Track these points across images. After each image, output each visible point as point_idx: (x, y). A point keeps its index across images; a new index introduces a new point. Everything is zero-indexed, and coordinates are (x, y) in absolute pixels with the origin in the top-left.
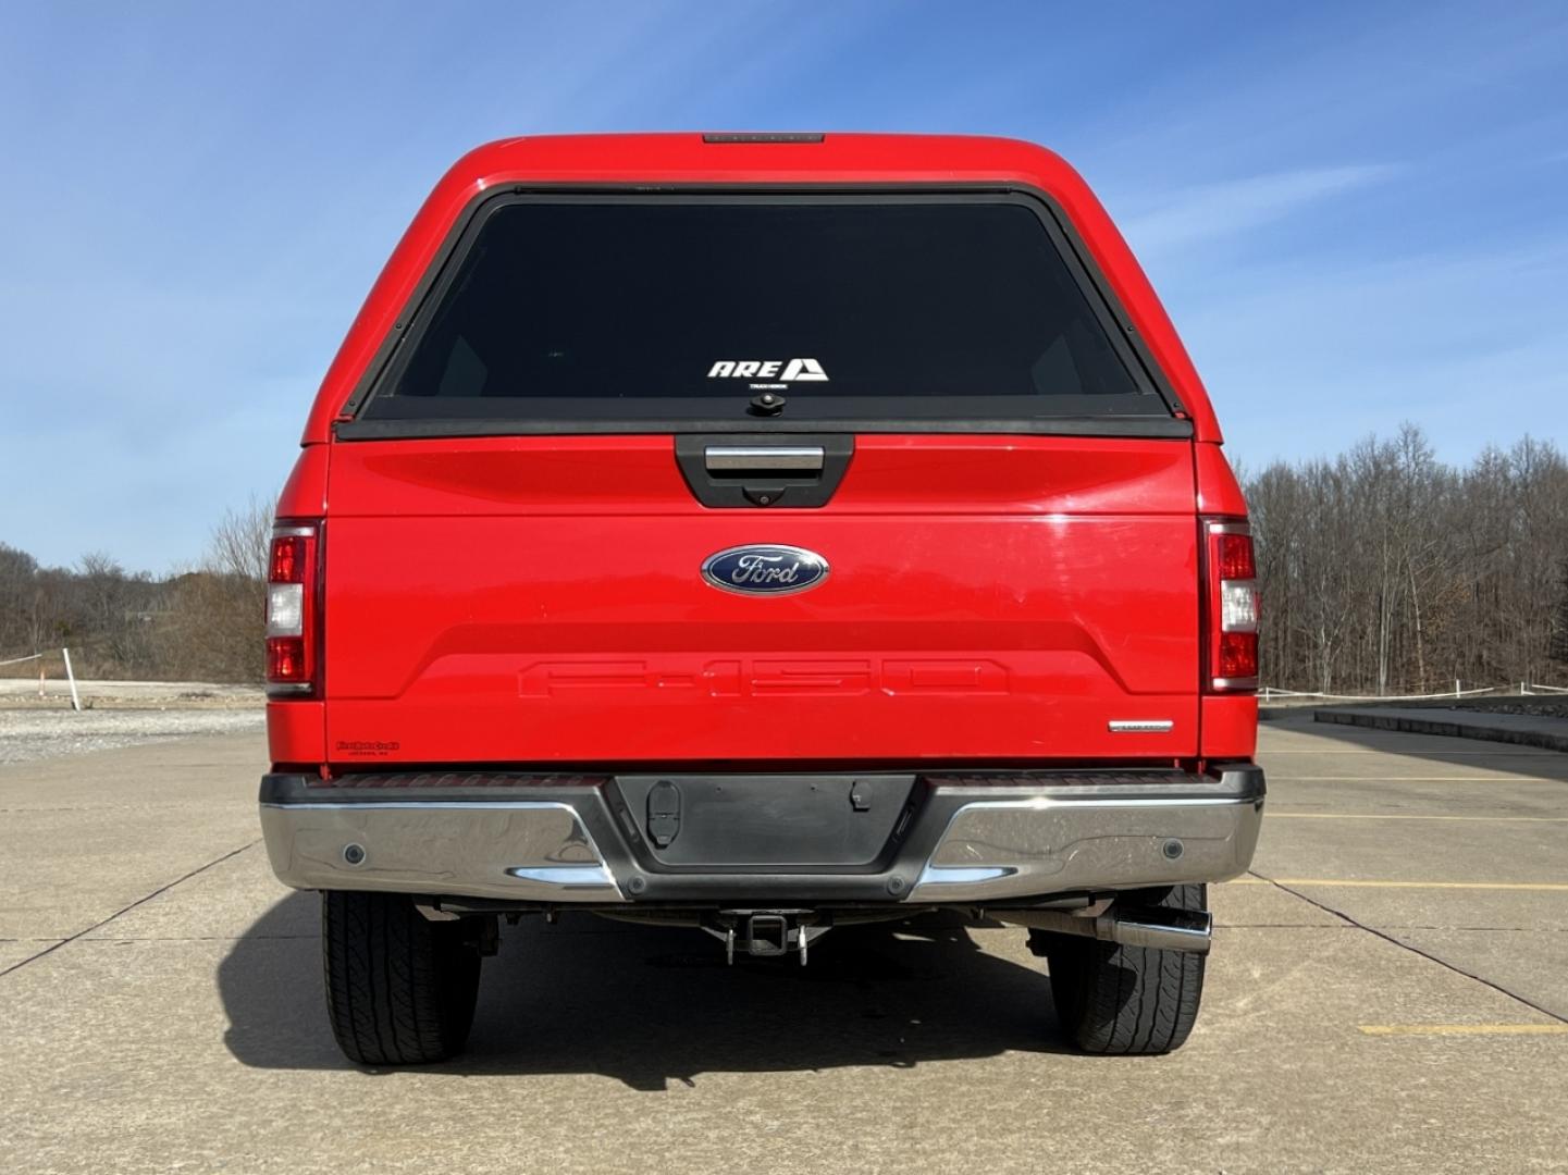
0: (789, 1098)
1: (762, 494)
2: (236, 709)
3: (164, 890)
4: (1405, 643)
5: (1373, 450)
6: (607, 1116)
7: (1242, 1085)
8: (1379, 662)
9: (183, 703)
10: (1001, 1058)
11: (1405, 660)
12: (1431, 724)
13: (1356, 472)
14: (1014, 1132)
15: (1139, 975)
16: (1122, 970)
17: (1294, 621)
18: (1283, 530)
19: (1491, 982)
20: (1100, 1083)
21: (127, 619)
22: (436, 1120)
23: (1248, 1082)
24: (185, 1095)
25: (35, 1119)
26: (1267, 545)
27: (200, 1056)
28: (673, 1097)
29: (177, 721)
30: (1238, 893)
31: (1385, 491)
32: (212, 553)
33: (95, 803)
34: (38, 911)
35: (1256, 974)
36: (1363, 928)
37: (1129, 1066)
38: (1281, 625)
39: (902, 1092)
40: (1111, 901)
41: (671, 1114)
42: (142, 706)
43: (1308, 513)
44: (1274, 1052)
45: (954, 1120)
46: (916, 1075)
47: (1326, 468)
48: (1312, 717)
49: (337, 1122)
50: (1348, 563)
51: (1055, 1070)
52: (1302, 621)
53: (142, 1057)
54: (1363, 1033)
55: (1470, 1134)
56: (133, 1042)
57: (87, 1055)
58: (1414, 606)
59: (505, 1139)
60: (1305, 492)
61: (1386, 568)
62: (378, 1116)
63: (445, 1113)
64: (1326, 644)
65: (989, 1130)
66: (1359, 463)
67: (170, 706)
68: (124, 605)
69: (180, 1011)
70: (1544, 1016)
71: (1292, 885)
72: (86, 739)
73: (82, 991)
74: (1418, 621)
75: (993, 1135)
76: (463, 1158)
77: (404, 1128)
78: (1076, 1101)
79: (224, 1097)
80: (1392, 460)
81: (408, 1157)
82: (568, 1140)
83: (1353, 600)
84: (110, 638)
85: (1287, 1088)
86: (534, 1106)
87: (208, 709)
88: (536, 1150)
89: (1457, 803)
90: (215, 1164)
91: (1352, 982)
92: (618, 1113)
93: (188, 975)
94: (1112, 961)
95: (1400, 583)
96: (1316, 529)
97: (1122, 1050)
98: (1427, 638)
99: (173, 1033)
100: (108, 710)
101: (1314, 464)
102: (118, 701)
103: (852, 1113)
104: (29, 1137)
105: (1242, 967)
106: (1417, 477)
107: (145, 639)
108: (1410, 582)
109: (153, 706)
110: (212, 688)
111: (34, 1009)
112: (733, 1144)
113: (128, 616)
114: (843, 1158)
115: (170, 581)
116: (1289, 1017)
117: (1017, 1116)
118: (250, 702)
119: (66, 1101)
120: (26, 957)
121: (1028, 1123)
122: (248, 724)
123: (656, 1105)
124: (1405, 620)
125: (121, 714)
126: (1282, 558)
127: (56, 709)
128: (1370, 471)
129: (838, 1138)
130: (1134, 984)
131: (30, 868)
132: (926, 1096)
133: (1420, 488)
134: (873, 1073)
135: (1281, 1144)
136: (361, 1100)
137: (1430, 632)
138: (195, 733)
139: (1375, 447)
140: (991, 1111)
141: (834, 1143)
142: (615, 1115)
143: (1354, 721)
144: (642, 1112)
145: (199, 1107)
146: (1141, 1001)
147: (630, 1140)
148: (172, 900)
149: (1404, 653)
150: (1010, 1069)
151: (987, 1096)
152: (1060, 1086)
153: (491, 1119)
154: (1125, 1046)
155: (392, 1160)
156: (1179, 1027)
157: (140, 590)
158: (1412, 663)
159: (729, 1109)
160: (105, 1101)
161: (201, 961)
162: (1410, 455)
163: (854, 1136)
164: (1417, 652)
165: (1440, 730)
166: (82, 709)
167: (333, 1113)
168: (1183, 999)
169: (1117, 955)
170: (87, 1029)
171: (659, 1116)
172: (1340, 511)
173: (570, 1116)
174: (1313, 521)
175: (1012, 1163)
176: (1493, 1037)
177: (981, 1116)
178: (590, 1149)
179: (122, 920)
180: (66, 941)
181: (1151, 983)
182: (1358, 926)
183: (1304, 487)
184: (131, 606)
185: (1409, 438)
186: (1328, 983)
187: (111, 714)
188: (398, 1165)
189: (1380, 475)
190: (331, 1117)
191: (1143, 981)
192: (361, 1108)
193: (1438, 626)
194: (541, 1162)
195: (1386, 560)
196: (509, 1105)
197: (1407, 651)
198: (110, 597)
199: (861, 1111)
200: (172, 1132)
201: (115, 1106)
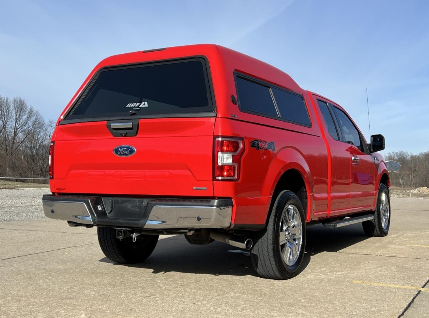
1: (123, 134)
15: (258, 256)
40: (194, 231)
146: (261, 263)
156: (275, 272)
191: (260, 258)
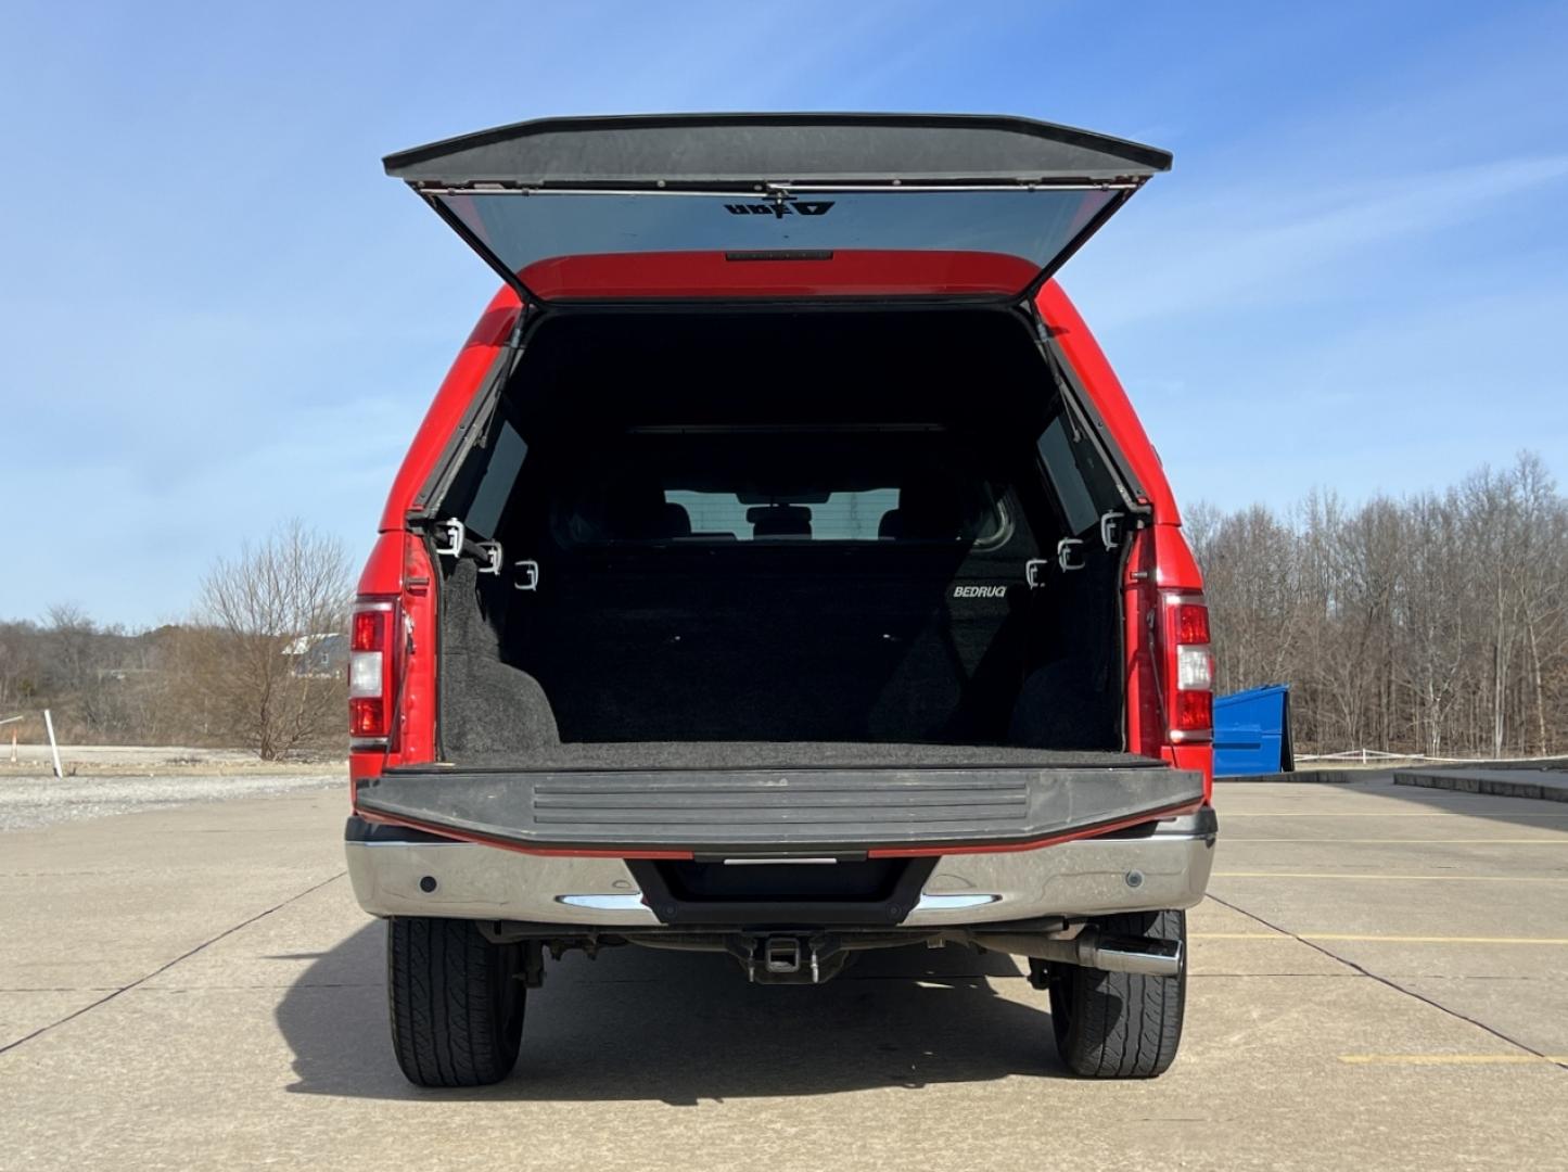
0: (807, 1111)
2: (231, 775)
3: (204, 946)
4: (1523, 698)
5: (1487, 483)
6: (644, 1124)
7: (1218, 1101)
8: (1495, 721)
9: (171, 768)
10: (1003, 1081)
11: (1524, 717)
12: (1514, 786)
13: (1467, 507)
14: (1005, 1136)
15: (1124, 1001)
16: (1109, 997)
17: (1399, 674)
18: (1386, 572)
19: (1480, 1022)
20: (1089, 1099)
21: (100, 677)
22: (492, 1128)
23: (1224, 1100)
24: (264, 1110)
25: (136, 1128)
26: (1368, 589)
27: (271, 1081)
28: (703, 1111)
29: (170, 788)
30: (1258, 947)
31: (1500, 528)
32: (201, 605)
33: (116, 868)
34: (88, 964)
35: (1255, 1015)
36: (1372, 976)
37: (1118, 1087)
38: (1384, 679)
39: (909, 1107)
40: (1083, 926)
41: (701, 1123)
42: (128, 773)
43: (1414, 553)
44: (1255, 1077)
45: (953, 1128)
46: (923, 1094)
47: (1433, 501)
48: (1392, 780)
49: (405, 1130)
50: (1458, 609)
51: (1050, 1090)
52: (1407, 675)
53: (219, 1082)
54: (1342, 1062)
55: (1412, 1137)
56: (207, 1071)
57: (168, 1080)
58: (1533, 657)
59: (556, 1142)
60: (1411, 530)
61: (1501, 615)
62: (440, 1125)
63: (498, 1123)
64: (1435, 700)
65: (983, 1135)
66: (1471, 497)
67: (159, 772)
68: (96, 661)
69: (245, 1047)
70: (1516, 1049)
71: (1314, 940)
72: (81, 807)
73: (149, 1031)
74: (1538, 674)
75: (986, 1138)
76: (519, 1155)
77: (464, 1134)
78: (1065, 1113)
79: (300, 1112)
80: (1508, 493)
81: (470, 1154)
82: (611, 1142)
83: (1465, 650)
84: (81, 699)
85: (1258, 1103)
86: (579, 1117)
87: (201, 776)
88: (583, 1149)
89: (1513, 864)
90: (303, 1160)
91: (1346, 1021)
92: (654, 1122)
93: (246, 1018)
94: (1100, 989)
95: (1517, 632)
96: (1423, 571)
97: (1113, 1074)
98: (1549, 694)
99: (244, 1064)
100: (93, 776)
101: (1420, 498)
102: (102, 767)
103: (863, 1122)
104: (134, 1141)
105: (1244, 1009)
106: (1536, 512)
107: (120, 699)
108: (1529, 630)
109: (141, 773)
110: (202, 753)
111: (109, 1046)
112: (755, 1144)
113: (101, 673)
114: (851, 1154)
115: (145, 634)
116: (1277, 1049)
117: (1009, 1124)
118: (245, 767)
119: (159, 1115)
120: (87, 1003)
121: (1018, 1129)
122: (246, 791)
123: (687, 1117)
124: (1524, 673)
125: (108, 781)
126: (1384, 604)
127: (38, 776)
128: (1482, 505)
129: (849, 1140)
130: (1120, 1011)
131: (70, 927)
132: (929, 1110)
133: (1539, 525)
134: (885, 1093)
135: (1240, 1145)
136: (424, 1113)
137: (1552, 687)
138: (192, 800)
139: (1489, 480)
140: (988, 1121)
141: (844, 1144)
142: (651, 1124)
143: (1435, 783)
144: (674, 1122)
145: (280, 1119)
146: (1127, 1025)
147: (665, 1141)
148: (216, 954)
149: (1523, 709)
150: (1009, 1090)
151: (985, 1110)
152: (1053, 1101)
153: (541, 1127)
154: (1114, 1068)
155: (457, 1156)
156: (1163, 1051)
157: (112, 646)
158: (1532, 721)
159: (752, 1119)
160: (194, 1116)
161: (255, 1007)
162: (1529, 488)
163: (862, 1138)
164: (1537, 708)
165: (1522, 792)
166: (64, 776)
167: (400, 1123)
168: (1165, 1023)
169: (1104, 983)
170: (163, 1060)
171: (691, 1125)
172: (1450, 550)
173: (611, 1125)
174: (1419, 562)
175: (1000, 1158)
176: (1462, 1066)
177: (978, 1124)
178: (629, 1148)
179: (172, 971)
180: (123, 990)
181: (1136, 1007)
182: (1368, 975)
183: (1409, 525)
184: (105, 663)
185: (1528, 469)
186: (1322, 1022)
187: (97, 780)
188: (463, 1160)
189: (1494, 510)
190: (398, 1126)
191: (1128, 1007)
192: (423, 1119)
193: (1562, 680)
194: (587, 1157)
195: (1501, 605)
196: (557, 1117)
197: (1527, 708)
198: (81, 652)
199: (871, 1120)
200: (261, 1137)
201: (205, 1119)
